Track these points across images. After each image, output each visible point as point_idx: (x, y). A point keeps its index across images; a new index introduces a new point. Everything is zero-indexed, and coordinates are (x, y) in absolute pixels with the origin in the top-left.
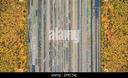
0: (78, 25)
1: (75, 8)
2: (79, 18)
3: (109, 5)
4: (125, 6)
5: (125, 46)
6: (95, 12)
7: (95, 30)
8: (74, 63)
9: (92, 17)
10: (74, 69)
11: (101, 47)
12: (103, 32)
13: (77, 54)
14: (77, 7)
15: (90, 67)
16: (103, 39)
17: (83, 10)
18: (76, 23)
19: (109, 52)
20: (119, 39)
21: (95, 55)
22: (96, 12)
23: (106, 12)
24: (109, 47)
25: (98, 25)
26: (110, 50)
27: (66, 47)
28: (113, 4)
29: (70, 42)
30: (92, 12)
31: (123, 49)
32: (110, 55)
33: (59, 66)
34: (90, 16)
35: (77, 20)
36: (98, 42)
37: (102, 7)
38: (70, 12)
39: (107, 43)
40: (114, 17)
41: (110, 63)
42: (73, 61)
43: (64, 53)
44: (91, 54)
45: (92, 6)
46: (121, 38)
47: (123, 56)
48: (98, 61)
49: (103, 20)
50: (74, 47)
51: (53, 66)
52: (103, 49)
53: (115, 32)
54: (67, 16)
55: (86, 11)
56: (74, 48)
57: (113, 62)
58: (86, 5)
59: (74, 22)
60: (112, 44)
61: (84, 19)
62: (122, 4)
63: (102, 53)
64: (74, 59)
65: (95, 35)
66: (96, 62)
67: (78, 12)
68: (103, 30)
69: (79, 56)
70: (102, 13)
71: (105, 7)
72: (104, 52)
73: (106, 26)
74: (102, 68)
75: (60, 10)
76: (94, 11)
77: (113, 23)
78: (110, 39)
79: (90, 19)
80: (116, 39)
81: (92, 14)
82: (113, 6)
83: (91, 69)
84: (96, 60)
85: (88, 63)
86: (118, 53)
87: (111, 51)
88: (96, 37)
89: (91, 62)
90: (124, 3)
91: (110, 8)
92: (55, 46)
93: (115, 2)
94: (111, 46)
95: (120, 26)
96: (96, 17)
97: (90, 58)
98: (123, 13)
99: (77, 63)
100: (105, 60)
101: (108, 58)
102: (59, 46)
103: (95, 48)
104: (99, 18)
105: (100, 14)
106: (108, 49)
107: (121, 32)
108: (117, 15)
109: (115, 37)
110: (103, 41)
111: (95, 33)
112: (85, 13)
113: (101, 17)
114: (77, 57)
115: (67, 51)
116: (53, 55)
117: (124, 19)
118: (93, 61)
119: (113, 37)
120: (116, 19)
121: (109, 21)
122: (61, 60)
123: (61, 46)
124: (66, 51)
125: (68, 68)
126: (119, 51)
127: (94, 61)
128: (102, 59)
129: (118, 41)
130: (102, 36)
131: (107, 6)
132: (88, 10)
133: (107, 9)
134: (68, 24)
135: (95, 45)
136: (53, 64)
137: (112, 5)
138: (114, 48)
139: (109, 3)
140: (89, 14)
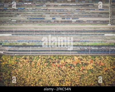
0: (70, 31)
1: (89, 28)
2: (78, 31)
3: (92, 64)
4: (91, 82)
5: (47, 82)
6: (84, 49)
7: (64, 50)
8: (28, 26)
9: (78, 46)
10: (21, 26)
11: (46, 56)
12: (62, 58)
13: (38, 29)
14: (90, 29)
15: (23, 44)
16: (54, 58)
17: (86, 37)
18: (72, 29)
19: (41, 64)
20: (55, 75)
21: (37, 50)
22: (85, 51)
23: (84, 61)
24: (46, 65)
25: (70, 52)
26: (43, 65)
27: (45, 18)
28: (94, 69)
29: (51, 22)
30: (84, 46)
31: (44, 79)
32: (37, 65)
33: (25, 9)
34: (79, 44)
35: (76, 29)
36: (51, 53)
37: (90, 57)
38: (85, 22)
39: (51, 62)
40: (79, 69)
41: (29, 65)
42: (30, 26)
43: (38, 15)
44: (38, 45)
45: (91, 46)
46: (56, 78)
47: (36, 80)
48: (30, 53)
49: (76, 58)
50: (46, 26)
51: (25, 3)
52: (44, 58)
53: (62, 71)
54: (80, 19)
55: (86, 39)
56: (44, 26)
57: (29, 69)
58: (92, 40)
59: (73, 26)
60: (49, 68)
61: (77, 38)
62: (94, 78)
63: (40, 57)
64: (32, 26)
65: (59, 50)
66: (30, 51)
67: (85, 31)
68: (64, 58)
69: (35, 32)
70: (83, 57)
71: (90, 60)
72: (41, 59)
73: (68, 61)
74: (23, 57)
75: (86, 11)
76: (86, 48)
77: (72, 68)
78: (54, 66)
79: (76, 45)
80: (55, 72)
81: (82, 46)
82: (91, 69)
83: (22, 45)
84: (32, 51)
85: (29, 42)
86: (39, 75)
87: (41, 67)
88: (57, 51)
89: (29, 45)
90: (95, 81)
91: (89, 66)
92: (47, 5)
93: (96, 70)
94: (47, 66)
95: (69, 76)
96: (79, 51)
97: (34, 44)
98: (84, 80)
99: (28, 30)
100: (31, 60)
101: (33, 63)
102: (46, 10)
103: (44, 50)
104: (78, 54)
105: (82, 54)
106: (44, 64)
107: (62, 77)
108: (81, 73)
109: (57, 71)
110: (52, 58)
111: (61, 50)
112: (84, 38)
113: (78, 56)
114: (34, 30)
115: (41, 19)
116: (36, 3)
117: (77, 81)
118: (30, 47)
119: (57, 68)
120: (76, 72)
121: (74, 65)
122: (32, 13)
123: (46, 12)
124: (41, 17)
125: (22, 20)
126: (41, 76)
127: (30, 49)
128: (32, 57)
129: (53, 74)
130: (58, 57)
131: (91, 62)
132: (86, 42)
133: (87, 62)
134: (71, 19)
135: (48, 50)
136: (27, 3)
137: (92, 67)
138: (45, 70)
139: (94, 65)
140: (82, 43)
